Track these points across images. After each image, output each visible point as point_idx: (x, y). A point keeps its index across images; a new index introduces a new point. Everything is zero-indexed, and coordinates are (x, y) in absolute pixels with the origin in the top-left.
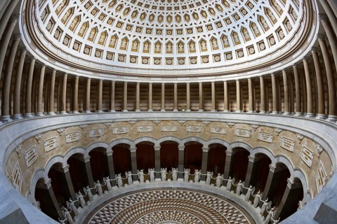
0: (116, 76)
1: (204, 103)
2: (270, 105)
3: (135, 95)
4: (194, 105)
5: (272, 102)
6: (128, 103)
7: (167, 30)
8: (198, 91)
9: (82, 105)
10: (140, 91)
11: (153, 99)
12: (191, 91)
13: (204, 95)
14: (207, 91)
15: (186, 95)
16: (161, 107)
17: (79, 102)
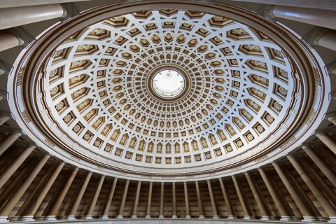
0: (120, 173)
1: (203, 206)
2: (291, 206)
3: (135, 196)
4: (194, 209)
5: (293, 201)
6: (125, 205)
7: (167, 134)
8: (196, 191)
9: (66, 207)
10: (141, 191)
11: (152, 201)
12: (188, 192)
13: (201, 196)
14: (204, 191)
15: (184, 197)
16: (159, 211)
17: (64, 202)
